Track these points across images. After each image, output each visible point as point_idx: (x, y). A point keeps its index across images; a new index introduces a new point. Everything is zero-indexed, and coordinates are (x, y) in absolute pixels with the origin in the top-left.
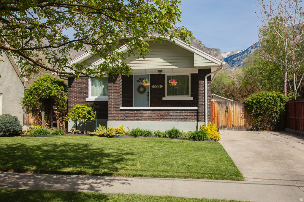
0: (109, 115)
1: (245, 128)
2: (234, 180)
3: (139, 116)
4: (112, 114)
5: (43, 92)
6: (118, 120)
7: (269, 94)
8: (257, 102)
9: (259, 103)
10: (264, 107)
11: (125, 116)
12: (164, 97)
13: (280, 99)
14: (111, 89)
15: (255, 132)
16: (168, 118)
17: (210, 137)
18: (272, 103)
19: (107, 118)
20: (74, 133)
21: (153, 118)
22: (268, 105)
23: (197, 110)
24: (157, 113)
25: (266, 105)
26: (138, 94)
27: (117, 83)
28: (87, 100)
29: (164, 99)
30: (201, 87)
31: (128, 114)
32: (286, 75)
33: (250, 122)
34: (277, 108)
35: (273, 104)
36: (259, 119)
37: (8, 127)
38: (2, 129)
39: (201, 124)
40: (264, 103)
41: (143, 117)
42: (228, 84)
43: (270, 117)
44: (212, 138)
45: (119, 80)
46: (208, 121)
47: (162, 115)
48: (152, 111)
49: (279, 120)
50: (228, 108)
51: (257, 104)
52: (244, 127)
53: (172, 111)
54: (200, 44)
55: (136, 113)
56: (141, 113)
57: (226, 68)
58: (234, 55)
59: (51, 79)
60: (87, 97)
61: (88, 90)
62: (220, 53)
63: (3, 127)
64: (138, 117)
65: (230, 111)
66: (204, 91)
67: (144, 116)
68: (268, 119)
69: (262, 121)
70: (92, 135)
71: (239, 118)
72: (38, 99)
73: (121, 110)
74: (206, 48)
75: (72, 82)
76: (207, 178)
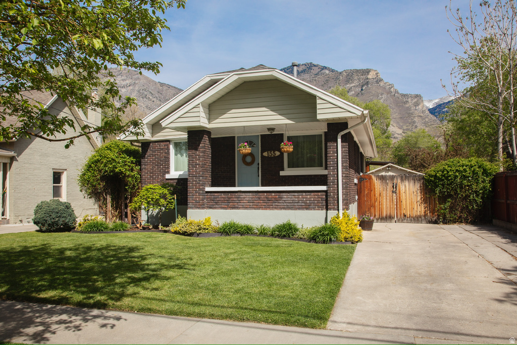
0: (190, 200)
1: (425, 219)
2: (305, 326)
3: (235, 202)
4: (194, 199)
5: (105, 166)
6: (203, 208)
7: (464, 162)
8: (444, 176)
9: (447, 178)
10: (455, 183)
11: (214, 202)
12: (283, 170)
13: (482, 171)
14: (192, 159)
15: (442, 226)
16: (279, 204)
17: (343, 237)
18: (468, 177)
19: (187, 205)
20: (142, 228)
21: (257, 204)
22: (462, 182)
23: (326, 192)
24: (262, 197)
25: (458, 180)
26: (244, 166)
27: (201, 150)
28: (167, 176)
29: (282, 173)
30: (332, 152)
31: (218, 199)
32: (501, 130)
33: (434, 210)
34: (477, 186)
35: (470, 178)
36: (448, 204)
37: (53, 219)
38: (46, 221)
39: (332, 214)
40: (456, 177)
41: (241, 204)
42: (428, 147)
43: (466, 200)
44: (347, 239)
45: (203, 145)
46: (343, 210)
47: (270, 199)
48: (254, 194)
49: (481, 206)
50: (396, 187)
51: (443, 180)
52: (423, 218)
53: (286, 194)
54: (390, 88)
55: (229, 196)
56: (238, 196)
57: (432, 123)
58: (445, 103)
59: (118, 146)
60: (168, 172)
61: (169, 161)
62: (422, 101)
63: (46, 219)
64: (233, 204)
65: (399, 192)
66: (336, 160)
67: (243, 201)
68: (463, 205)
69: (452, 209)
70: (165, 231)
71: (415, 202)
72: (98, 177)
73: (207, 192)
74: (400, 94)
75: (147, 151)
76: (258, 321)
